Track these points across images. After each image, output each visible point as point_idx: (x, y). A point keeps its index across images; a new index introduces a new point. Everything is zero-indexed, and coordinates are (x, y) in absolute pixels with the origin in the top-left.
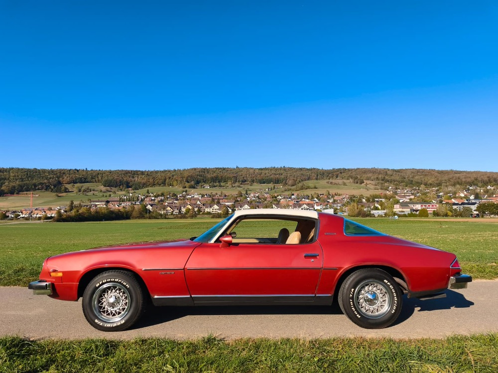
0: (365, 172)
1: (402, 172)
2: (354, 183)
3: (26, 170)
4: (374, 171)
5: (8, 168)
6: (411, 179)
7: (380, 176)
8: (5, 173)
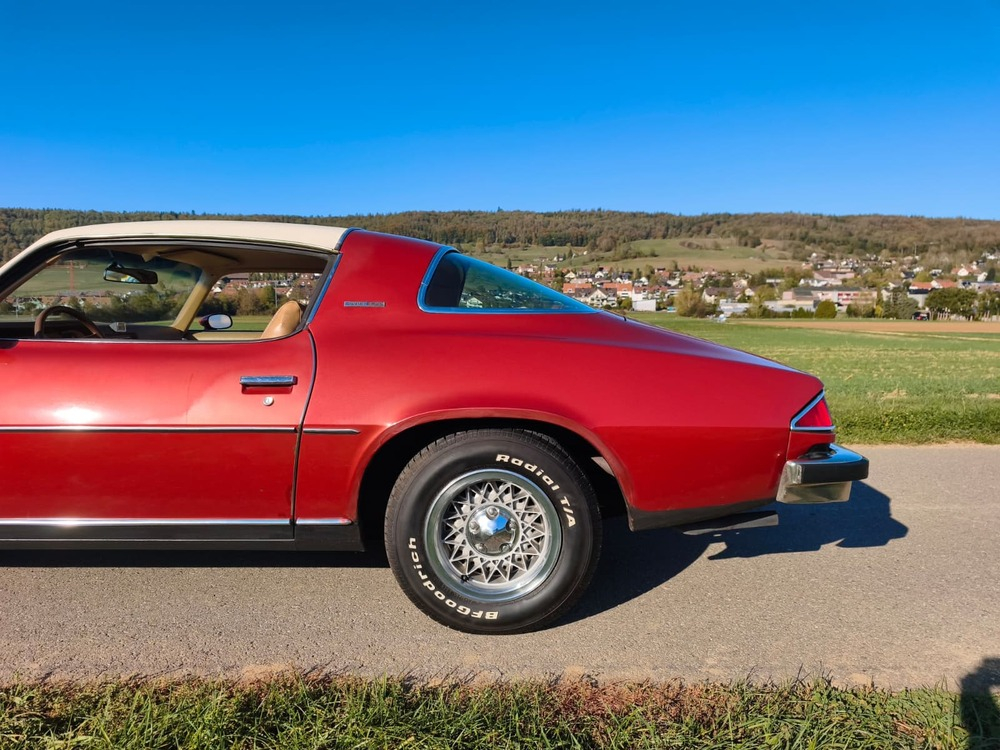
0: (768, 222)
1: (849, 222)
2: (740, 244)
3: (75, 214)
4: (788, 220)
5: (41, 209)
6: (865, 237)
7: (798, 231)
8: (35, 220)
